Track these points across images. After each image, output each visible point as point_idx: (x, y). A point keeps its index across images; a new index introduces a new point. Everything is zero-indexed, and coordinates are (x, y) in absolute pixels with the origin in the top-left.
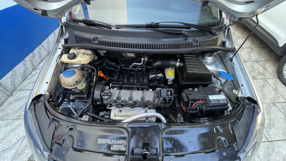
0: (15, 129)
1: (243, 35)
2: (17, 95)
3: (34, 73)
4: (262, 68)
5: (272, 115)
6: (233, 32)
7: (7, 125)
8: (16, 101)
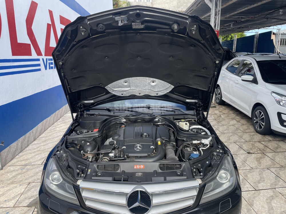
0: (12, 189)
1: (249, 122)
2: (7, 169)
3: (21, 154)
4: (263, 146)
5: (264, 175)
6: (238, 121)
7: (3, 187)
8: (8, 172)
